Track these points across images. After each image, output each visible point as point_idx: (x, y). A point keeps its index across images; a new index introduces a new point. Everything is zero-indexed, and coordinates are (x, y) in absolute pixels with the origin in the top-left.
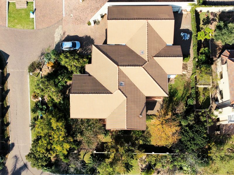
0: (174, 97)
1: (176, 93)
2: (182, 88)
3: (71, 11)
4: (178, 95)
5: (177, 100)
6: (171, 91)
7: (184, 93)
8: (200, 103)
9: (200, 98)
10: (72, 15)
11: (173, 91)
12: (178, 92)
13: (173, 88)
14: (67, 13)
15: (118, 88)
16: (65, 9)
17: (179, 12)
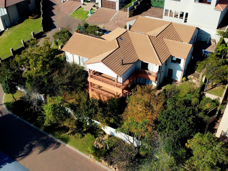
2: (186, 92)
3: (118, 20)
10: (116, 22)
14: (113, 20)
15: (116, 38)
16: (114, 17)
17: (208, 42)
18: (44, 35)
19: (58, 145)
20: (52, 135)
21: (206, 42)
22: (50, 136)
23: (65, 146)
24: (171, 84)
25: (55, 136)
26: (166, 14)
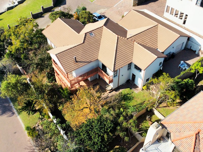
0: (124, 101)
1: (130, 100)
2: (139, 102)
3: (121, 7)
4: (129, 102)
5: (123, 105)
6: (127, 95)
7: (137, 106)
8: (141, 126)
9: (145, 122)
10: (119, 8)
11: (129, 97)
12: (131, 101)
13: (131, 95)
14: (117, 6)
15: (86, 32)
16: (119, 4)
17: (197, 53)
18: (52, 10)
19: (12, 115)
20: (13, 103)
21: (195, 51)
22: (12, 104)
23: (17, 116)
24: (131, 89)
25: (14, 106)
26: (167, 11)
